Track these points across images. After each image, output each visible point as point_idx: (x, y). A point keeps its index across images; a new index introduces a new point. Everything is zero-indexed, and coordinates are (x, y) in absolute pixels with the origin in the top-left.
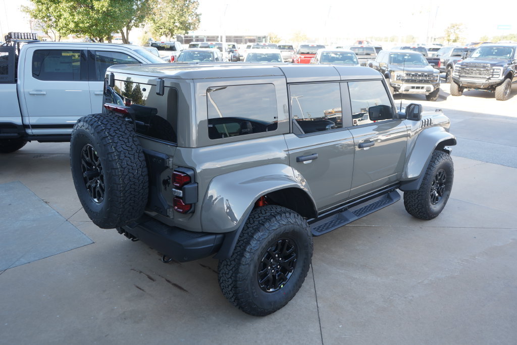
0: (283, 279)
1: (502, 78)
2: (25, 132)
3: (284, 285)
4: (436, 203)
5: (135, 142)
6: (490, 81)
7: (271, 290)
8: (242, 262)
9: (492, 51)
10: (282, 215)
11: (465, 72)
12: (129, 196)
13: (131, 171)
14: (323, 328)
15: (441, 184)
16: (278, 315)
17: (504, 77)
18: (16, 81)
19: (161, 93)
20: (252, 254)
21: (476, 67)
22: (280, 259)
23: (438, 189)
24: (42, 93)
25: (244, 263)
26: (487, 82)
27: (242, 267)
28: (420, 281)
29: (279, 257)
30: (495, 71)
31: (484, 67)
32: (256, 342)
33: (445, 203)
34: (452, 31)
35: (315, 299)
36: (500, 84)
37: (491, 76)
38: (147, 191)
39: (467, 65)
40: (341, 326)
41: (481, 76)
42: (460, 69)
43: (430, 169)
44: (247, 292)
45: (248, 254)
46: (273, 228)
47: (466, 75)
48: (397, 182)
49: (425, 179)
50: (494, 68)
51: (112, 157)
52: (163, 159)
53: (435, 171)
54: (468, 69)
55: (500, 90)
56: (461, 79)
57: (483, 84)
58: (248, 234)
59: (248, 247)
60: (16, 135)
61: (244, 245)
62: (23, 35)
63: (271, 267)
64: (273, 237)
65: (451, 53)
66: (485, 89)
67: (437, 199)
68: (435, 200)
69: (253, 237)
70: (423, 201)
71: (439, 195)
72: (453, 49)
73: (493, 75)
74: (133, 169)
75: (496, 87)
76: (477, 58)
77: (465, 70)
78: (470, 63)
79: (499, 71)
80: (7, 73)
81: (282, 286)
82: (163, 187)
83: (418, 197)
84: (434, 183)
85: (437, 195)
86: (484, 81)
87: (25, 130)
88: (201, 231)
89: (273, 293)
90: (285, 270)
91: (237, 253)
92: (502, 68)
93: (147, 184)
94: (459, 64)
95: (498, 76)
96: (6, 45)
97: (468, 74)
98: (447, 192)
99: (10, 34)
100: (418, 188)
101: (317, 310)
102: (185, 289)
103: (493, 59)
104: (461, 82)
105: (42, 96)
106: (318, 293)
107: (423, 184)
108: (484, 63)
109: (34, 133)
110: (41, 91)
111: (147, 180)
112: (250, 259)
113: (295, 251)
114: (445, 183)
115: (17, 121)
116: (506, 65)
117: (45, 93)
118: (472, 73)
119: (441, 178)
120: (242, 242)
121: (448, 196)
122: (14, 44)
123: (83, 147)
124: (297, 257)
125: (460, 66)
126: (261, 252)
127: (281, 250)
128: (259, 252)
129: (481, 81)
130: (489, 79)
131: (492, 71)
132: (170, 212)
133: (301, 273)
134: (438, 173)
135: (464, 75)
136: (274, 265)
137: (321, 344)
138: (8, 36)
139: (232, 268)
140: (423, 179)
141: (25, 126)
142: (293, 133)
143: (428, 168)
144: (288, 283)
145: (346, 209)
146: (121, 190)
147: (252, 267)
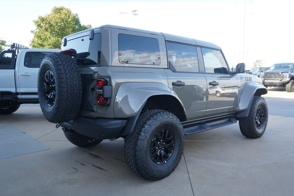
0: (166, 157)
1: (288, 79)
2: (17, 97)
3: (167, 161)
4: (259, 128)
5: (75, 66)
6: (282, 81)
7: (158, 163)
8: (139, 138)
9: (281, 66)
10: (165, 112)
11: (267, 77)
12: (70, 96)
13: (73, 90)
14: (193, 187)
15: (261, 117)
16: (164, 181)
17: (289, 79)
18: (15, 69)
19: (92, 38)
20: (146, 133)
21: (273, 74)
22: (164, 143)
23: (259, 119)
24: (28, 74)
25: (141, 139)
26: (280, 82)
27: (139, 142)
28: (254, 165)
29: (163, 142)
30: (284, 75)
31: (278, 74)
32: (149, 194)
33: (265, 129)
34: (257, 64)
35: (188, 174)
36: (288, 82)
37: (282, 78)
38: (81, 95)
39: (268, 73)
40: (205, 186)
41: (277, 79)
42: (264, 76)
43: (253, 105)
44: (143, 160)
45: (143, 133)
46: (159, 119)
47: (268, 79)
48: (234, 112)
49: (251, 111)
50: (283, 74)
51: (61, 72)
52: (91, 75)
53: (257, 107)
54: (269, 75)
55: (288, 86)
56: (265, 81)
57: (278, 83)
58: (143, 121)
59: (143, 129)
60: (11, 98)
61: (141, 128)
62: (21, 46)
63: (158, 148)
64: (159, 125)
65: (258, 70)
66: (280, 86)
67: (260, 126)
68: (259, 126)
69: (146, 123)
70: (251, 125)
71: (261, 123)
72: (259, 68)
73: (283, 78)
74: (73, 80)
75: (286, 85)
76: (273, 70)
77: (267, 76)
78: (269, 72)
79: (286, 76)
80: (10, 64)
81: (166, 162)
82: (91, 93)
83: (248, 122)
84: (257, 114)
85: (259, 123)
86: (278, 81)
87: (17, 96)
88: (113, 117)
89: (160, 165)
90: (167, 151)
91: (136, 133)
92: (288, 74)
93: (81, 91)
94: (264, 73)
95: (286, 78)
96: (11, 49)
97: (269, 78)
98: (266, 122)
99: (14, 44)
100: (247, 115)
101: (189, 179)
102: (104, 169)
103: (282, 70)
104: (266, 83)
105: (28, 76)
106: (189, 171)
107: (250, 114)
108: (278, 72)
109: (22, 98)
110: (28, 73)
111: (82, 88)
112: (144, 137)
113: (173, 139)
114: (263, 116)
115: (13, 90)
116: (290, 73)
117: (30, 74)
118: (271, 77)
119: (261, 112)
120: (139, 126)
121: (266, 124)
122: (16, 49)
123: (45, 74)
124: (174, 143)
125: (264, 74)
126: (152, 134)
127: (164, 137)
128: (150, 133)
129: (277, 81)
130: (281, 80)
131: (282, 76)
132: (95, 108)
133: (178, 155)
134: (258, 109)
135: (266, 78)
136: (160, 147)
137: (193, 195)
138: (13, 45)
139: (133, 143)
140: (250, 111)
141: (17, 94)
142: (169, 69)
143: (252, 105)
144: (169, 160)
145: (204, 123)
146: (65, 92)
147: (146, 142)
